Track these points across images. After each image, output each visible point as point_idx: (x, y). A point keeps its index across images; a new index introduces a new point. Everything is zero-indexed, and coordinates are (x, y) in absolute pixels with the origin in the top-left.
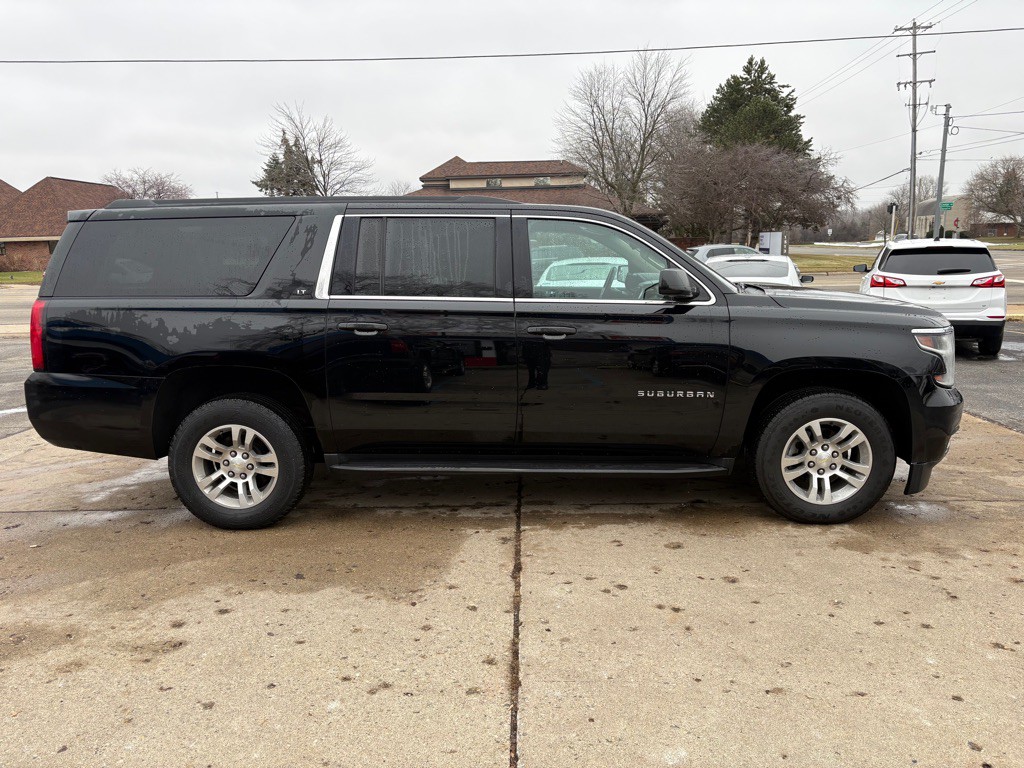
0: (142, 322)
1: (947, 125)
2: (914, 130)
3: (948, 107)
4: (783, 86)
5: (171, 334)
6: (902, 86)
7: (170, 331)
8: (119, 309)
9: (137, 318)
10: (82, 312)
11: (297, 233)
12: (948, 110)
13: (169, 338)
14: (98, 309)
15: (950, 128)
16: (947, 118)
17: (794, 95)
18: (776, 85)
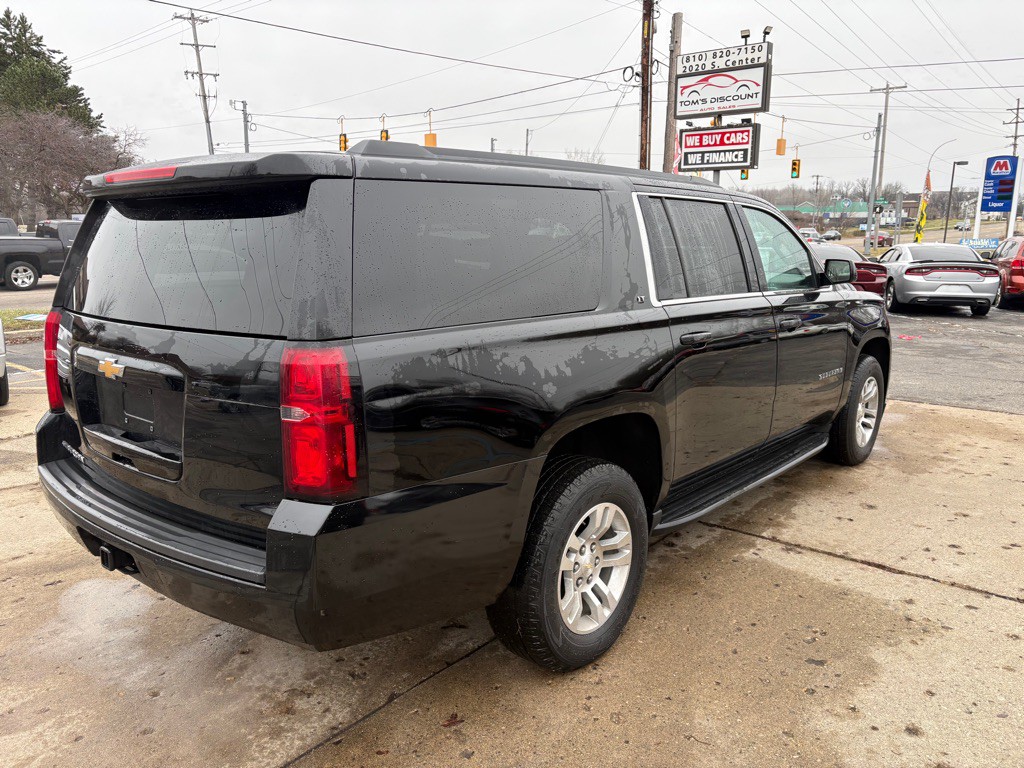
0: (504, 367)
1: (246, 121)
2: (208, 121)
3: (244, 104)
4: (54, 52)
5: (546, 381)
6: (189, 75)
7: (543, 375)
8: (469, 349)
9: (498, 361)
10: (418, 360)
11: (612, 216)
12: (245, 106)
13: (545, 388)
14: (441, 353)
15: (249, 124)
16: (245, 115)
17: (67, 63)
18: (45, 48)
